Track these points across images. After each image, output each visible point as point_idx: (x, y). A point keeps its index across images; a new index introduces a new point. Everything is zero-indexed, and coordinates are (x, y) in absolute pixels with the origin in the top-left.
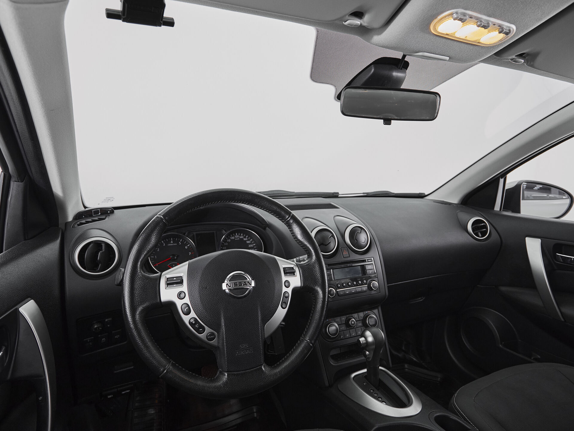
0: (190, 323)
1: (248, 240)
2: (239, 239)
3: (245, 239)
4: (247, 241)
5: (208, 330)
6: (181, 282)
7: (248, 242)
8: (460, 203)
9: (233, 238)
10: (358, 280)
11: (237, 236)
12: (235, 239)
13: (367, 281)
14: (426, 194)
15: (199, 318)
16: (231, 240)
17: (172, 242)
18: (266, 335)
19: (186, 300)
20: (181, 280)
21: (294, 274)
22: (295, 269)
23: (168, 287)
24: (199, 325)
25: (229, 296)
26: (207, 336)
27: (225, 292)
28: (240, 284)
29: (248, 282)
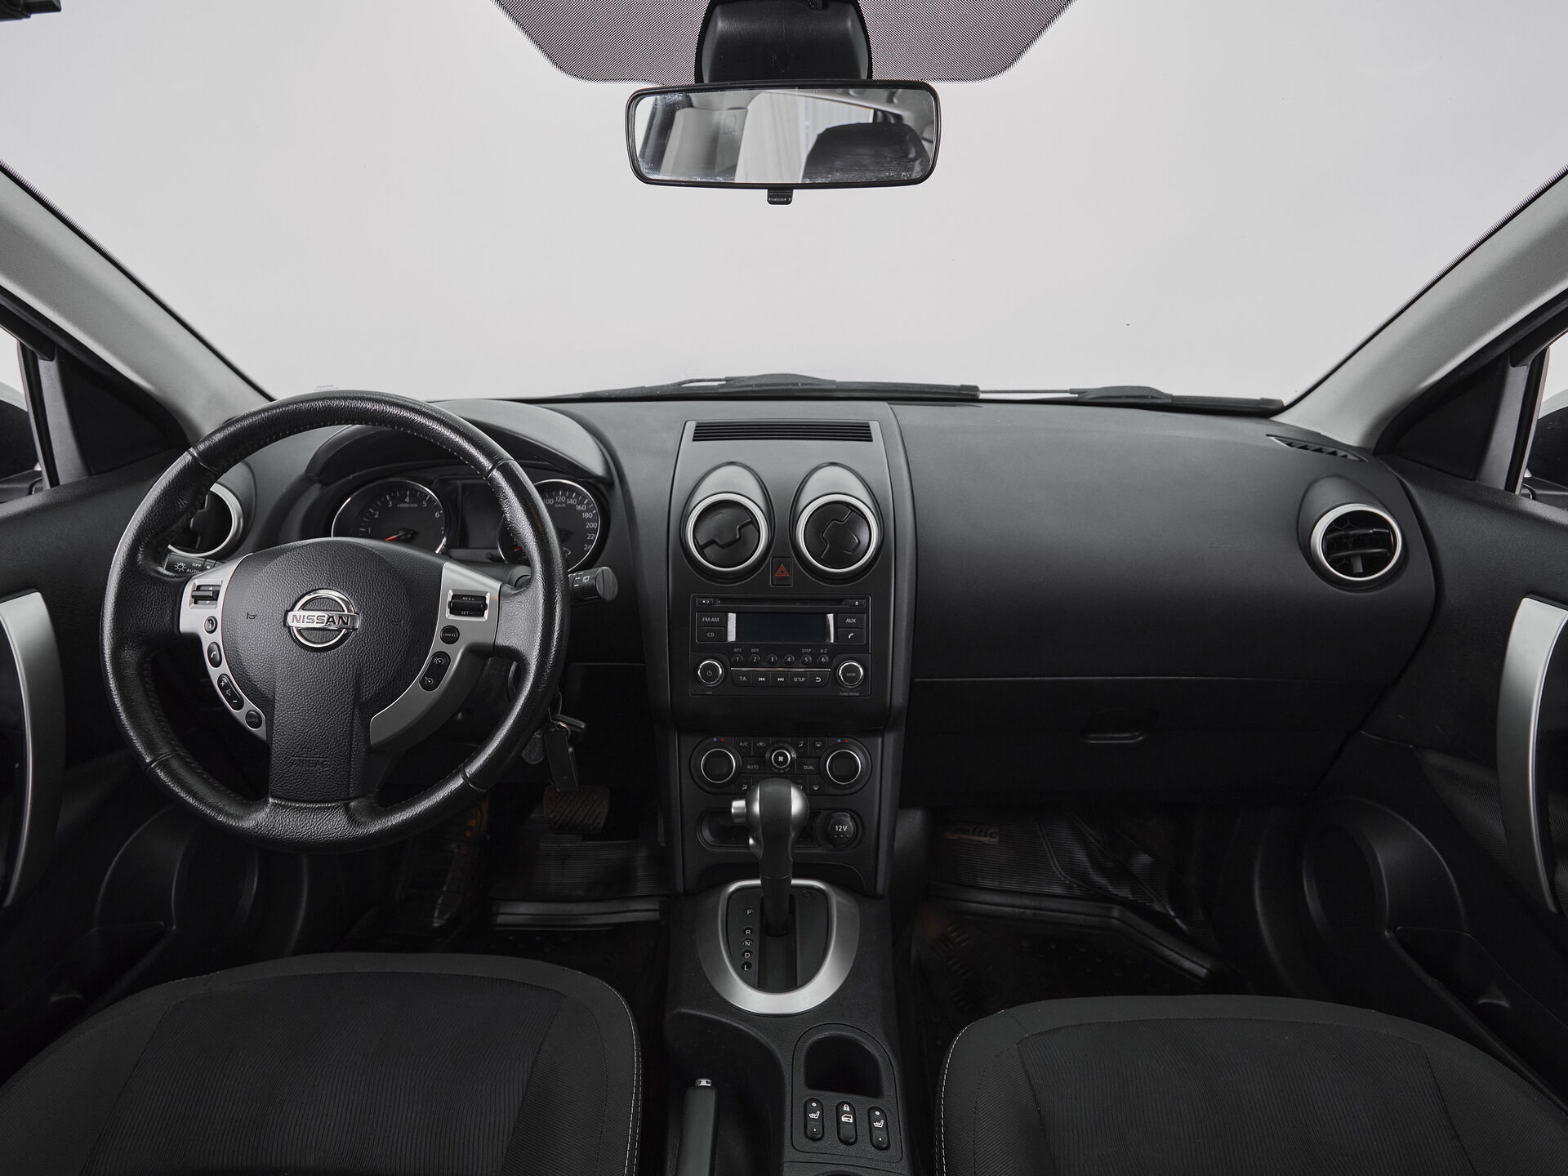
0: (220, 681)
1: (588, 510)
2: (564, 505)
3: (579, 508)
4: (585, 512)
5: (249, 705)
6: (214, 597)
7: (586, 515)
8: (1372, 445)
9: (550, 501)
10: (803, 650)
11: (562, 499)
12: (554, 504)
13: (831, 659)
14: (1286, 403)
15: (234, 678)
17: (407, 500)
18: (375, 739)
19: (217, 637)
20: (216, 593)
21: (483, 615)
22: (488, 602)
23: (196, 603)
24: (232, 690)
25: (294, 641)
26: (248, 715)
27: (290, 631)
28: (321, 619)
29: (341, 617)
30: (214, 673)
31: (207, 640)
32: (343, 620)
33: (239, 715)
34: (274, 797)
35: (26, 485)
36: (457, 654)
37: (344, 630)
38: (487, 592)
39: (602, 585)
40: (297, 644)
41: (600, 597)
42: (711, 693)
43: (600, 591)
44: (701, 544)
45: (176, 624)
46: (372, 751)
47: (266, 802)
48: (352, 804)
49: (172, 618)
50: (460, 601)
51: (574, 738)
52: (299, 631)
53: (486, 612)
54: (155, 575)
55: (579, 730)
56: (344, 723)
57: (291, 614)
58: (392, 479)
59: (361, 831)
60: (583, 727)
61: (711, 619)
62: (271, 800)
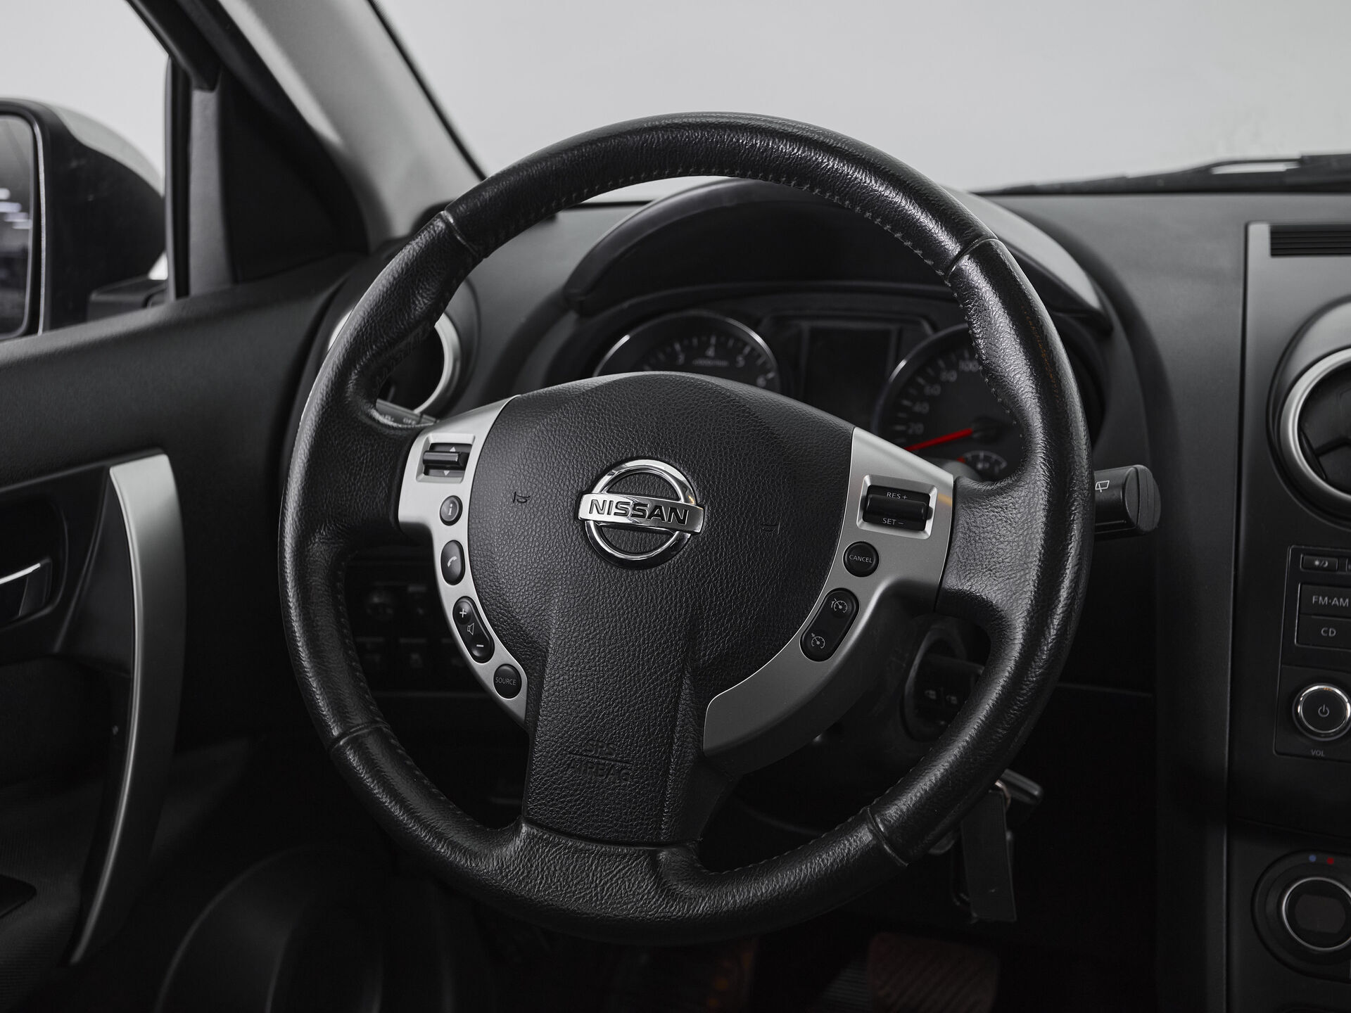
0: (457, 608)
5: (502, 654)
6: (459, 466)
15: (482, 604)
16: (961, 374)
17: (711, 352)
18: (712, 739)
19: (460, 532)
20: (464, 458)
21: (922, 528)
22: (932, 504)
23: (426, 473)
24: (477, 625)
25: (591, 547)
26: (499, 673)
27: (583, 528)
28: (639, 510)
29: (673, 510)
30: (449, 594)
31: (441, 536)
32: (676, 514)
33: (485, 671)
34: (531, 822)
35: (140, 298)
36: (872, 595)
37: (677, 532)
38: (932, 488)
39: (1135, 498)
40: (594, 551)
41: (1129, 523)
42: (1321, 754)
43: (1130, 509)
44: (1315, 446)
45: (392, 508)
46: (706, 762)
47: (517, 831)
48: (663, 855)
49: (388, 496)
50: (882, 497)
51: (1018, 812)
52: (600, 527)
53: (929, 525)
54: (370, 422)
55: (1026, 799)
56: (663, 702)
57: (586, 500)
58: (693, 312)
59: (676, 910)
60: (1036, 793)
61: (1331, 598)
62: (524, 829)
